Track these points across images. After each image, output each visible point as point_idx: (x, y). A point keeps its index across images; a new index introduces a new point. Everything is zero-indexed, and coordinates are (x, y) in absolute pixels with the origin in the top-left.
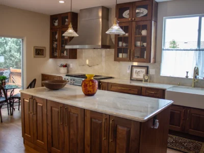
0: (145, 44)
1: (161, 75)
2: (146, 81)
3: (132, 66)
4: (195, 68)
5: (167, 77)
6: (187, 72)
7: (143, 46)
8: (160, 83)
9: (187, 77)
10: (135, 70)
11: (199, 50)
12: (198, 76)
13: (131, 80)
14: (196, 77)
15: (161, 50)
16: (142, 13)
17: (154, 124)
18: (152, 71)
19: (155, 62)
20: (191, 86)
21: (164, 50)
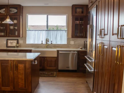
0: (16, 28)
1: (27, 43)
2: (17, 47)
3: (7, 40)
4: (46, 39)
5: (31, 44)
6: (42, 41)
7: (15, 29)
8: (26, 47)
9: (42, 43)
10: (9, 41)
11: (48, 31)
12: (48, 43)
13: (7, 47)
14: (47, 43)
15: (26, 31)
16: (14, 11)
17: (35, 62)
18: (21, 42)
19: (22, 37)
20: (45, 47)
21: (27, 30)
